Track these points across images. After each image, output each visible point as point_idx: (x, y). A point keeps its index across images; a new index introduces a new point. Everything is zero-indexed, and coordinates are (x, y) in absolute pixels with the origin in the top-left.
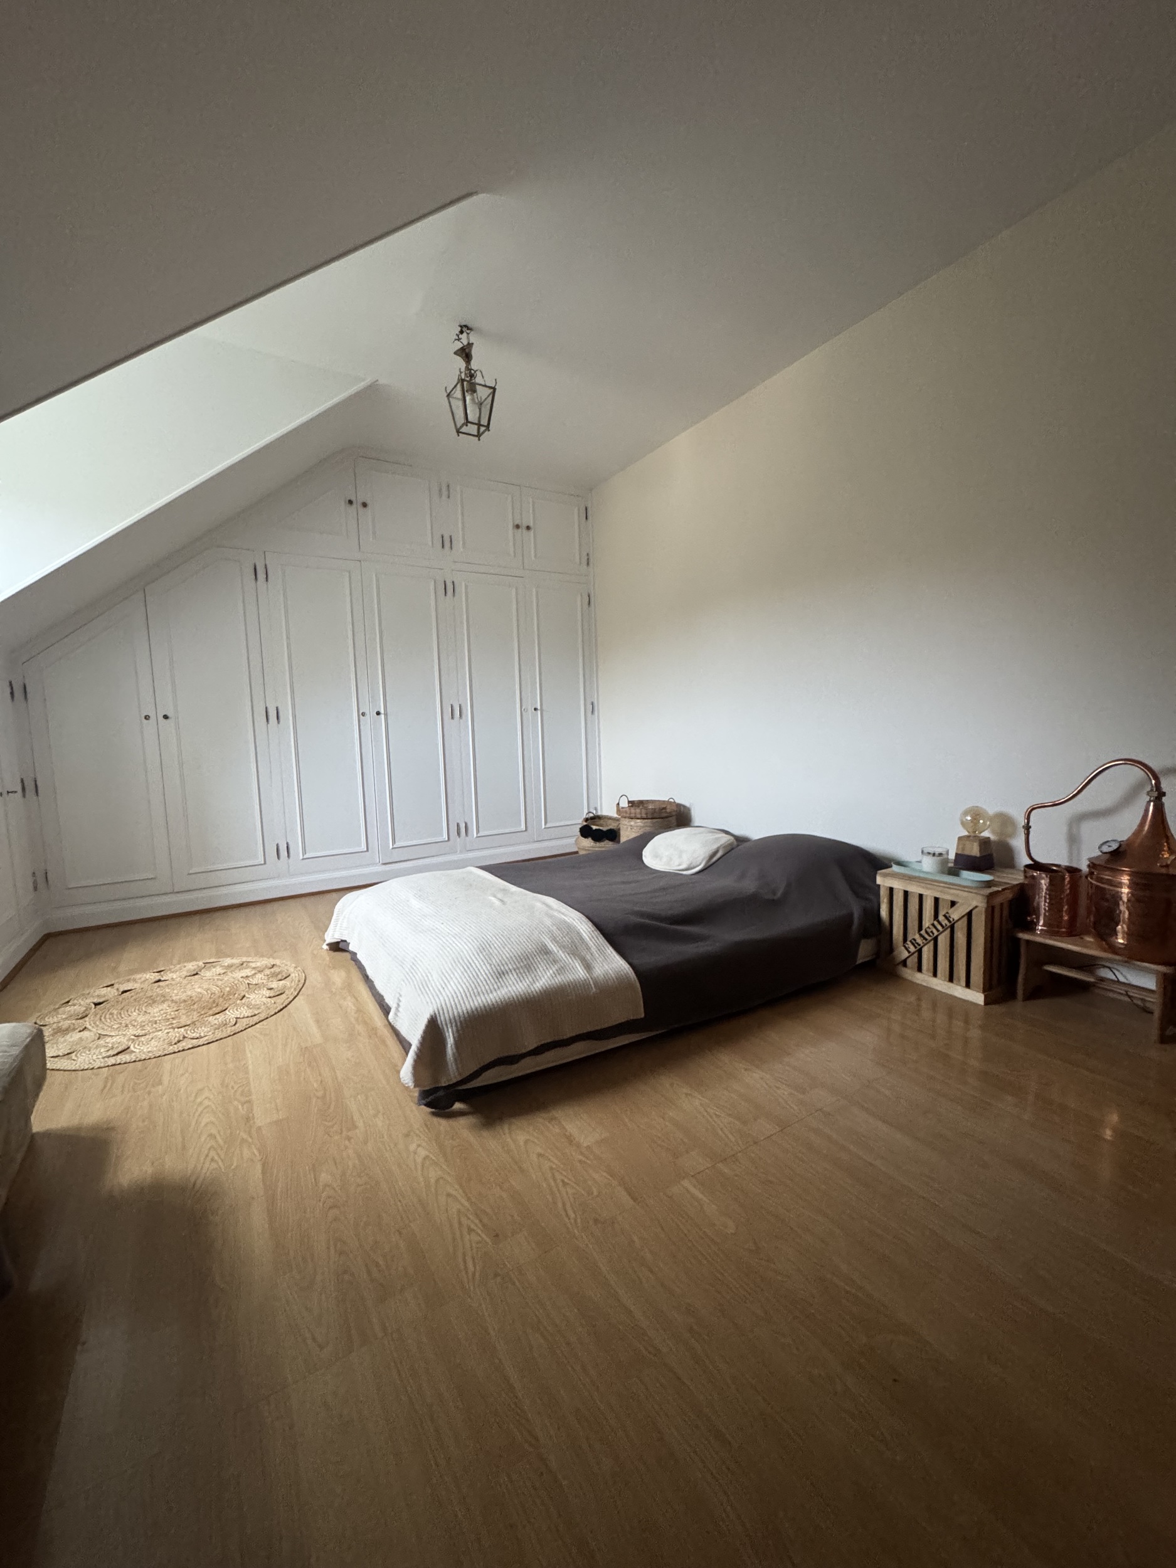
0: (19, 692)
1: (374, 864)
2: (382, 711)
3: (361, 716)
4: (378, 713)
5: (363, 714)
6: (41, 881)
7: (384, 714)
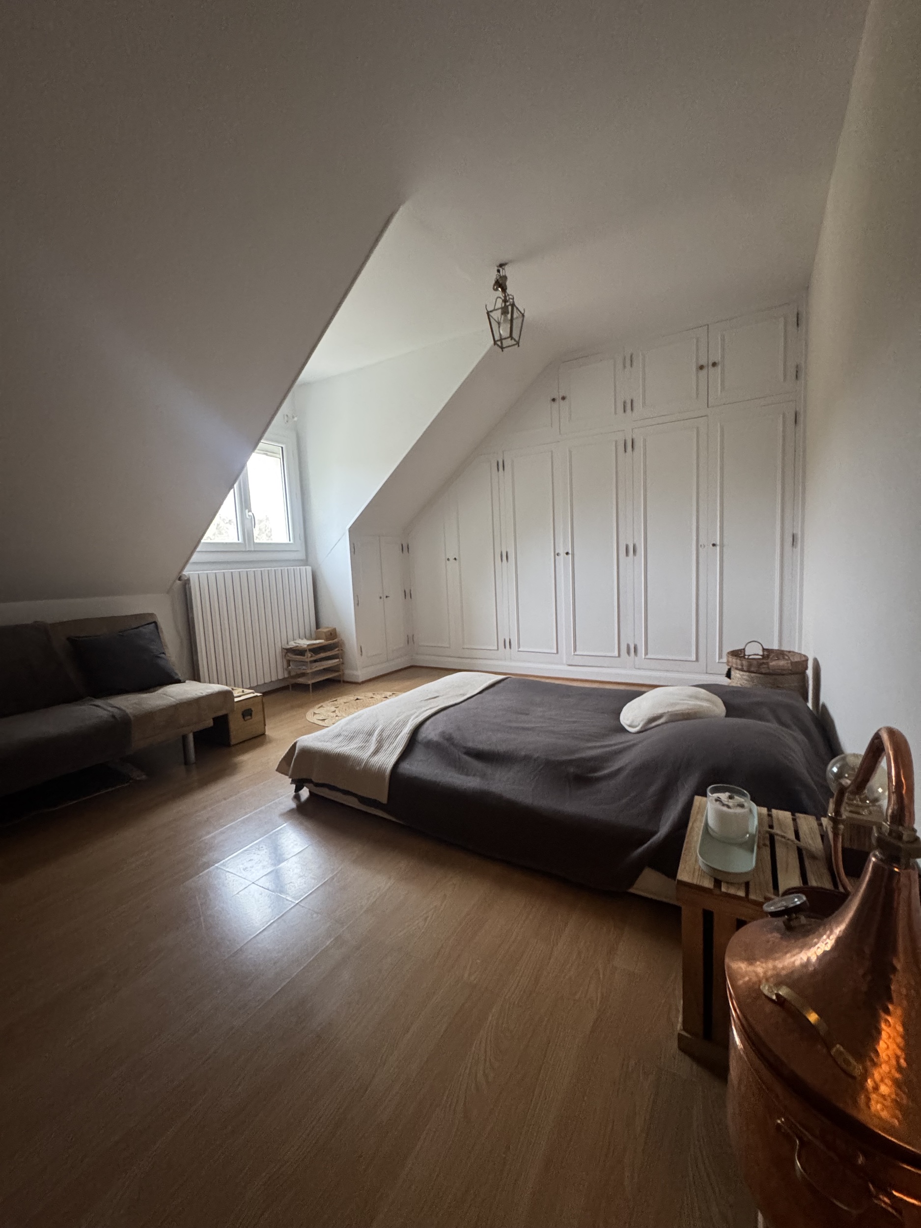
0: (405, 548)
1: (562, 664)
2: (570, 552)
3: (556, 556)
4: (567, 553)
5: (558, 554)
6: (410, 640)
7: (572, 554)
